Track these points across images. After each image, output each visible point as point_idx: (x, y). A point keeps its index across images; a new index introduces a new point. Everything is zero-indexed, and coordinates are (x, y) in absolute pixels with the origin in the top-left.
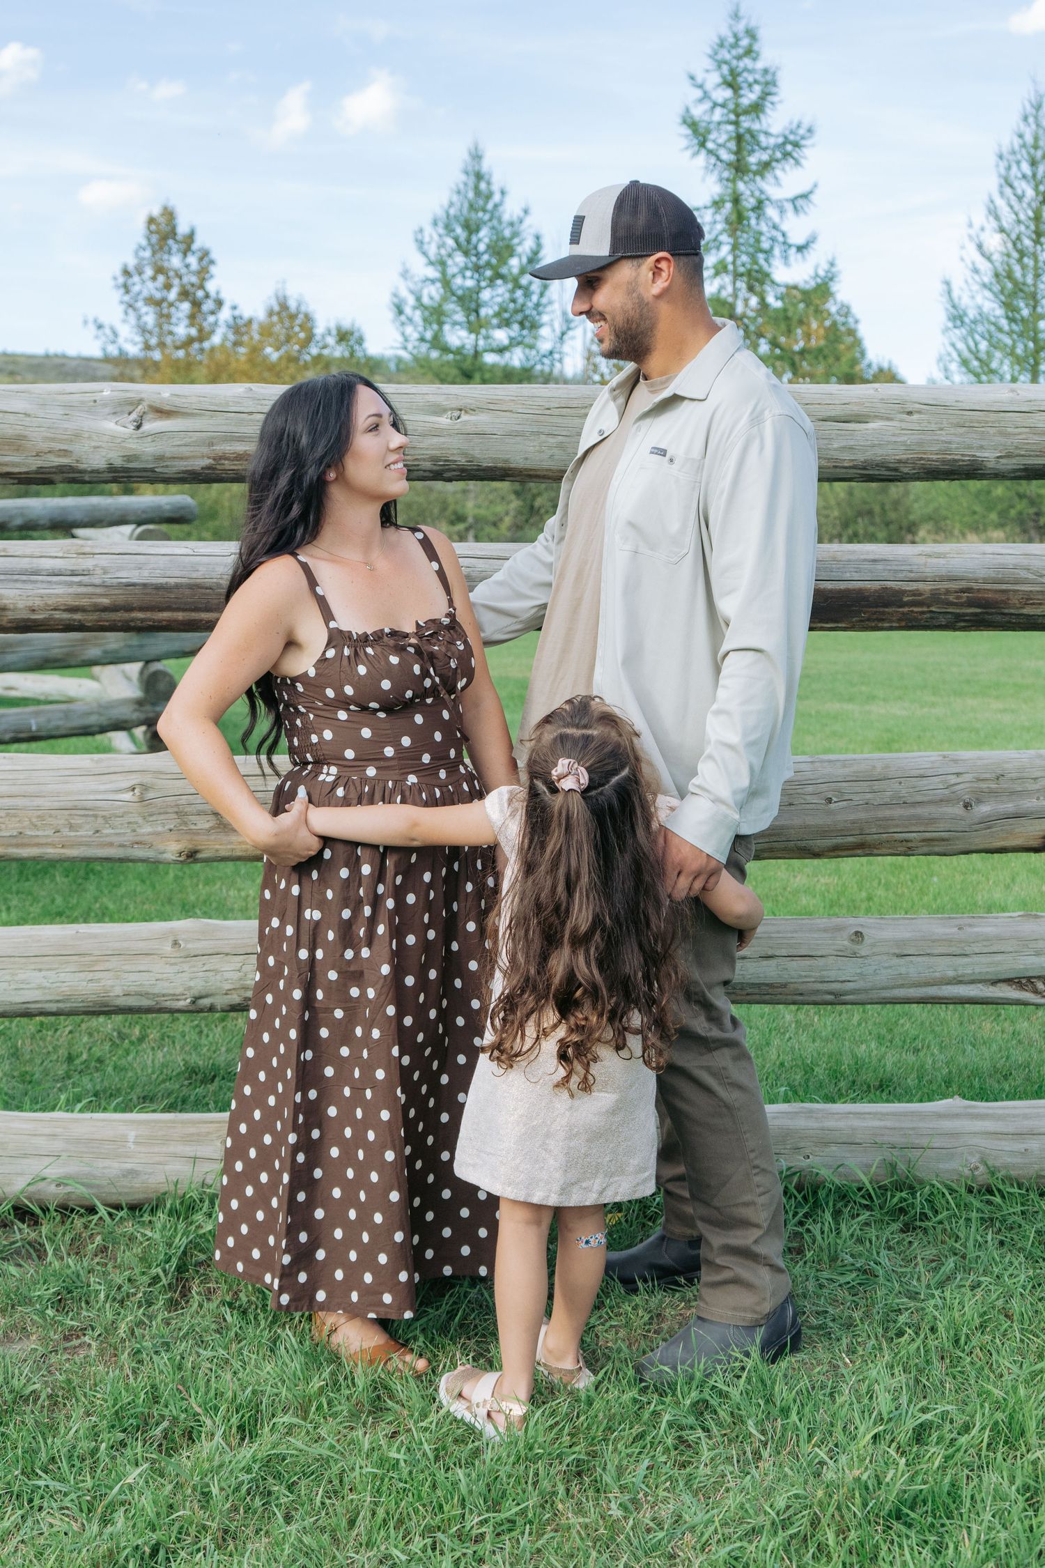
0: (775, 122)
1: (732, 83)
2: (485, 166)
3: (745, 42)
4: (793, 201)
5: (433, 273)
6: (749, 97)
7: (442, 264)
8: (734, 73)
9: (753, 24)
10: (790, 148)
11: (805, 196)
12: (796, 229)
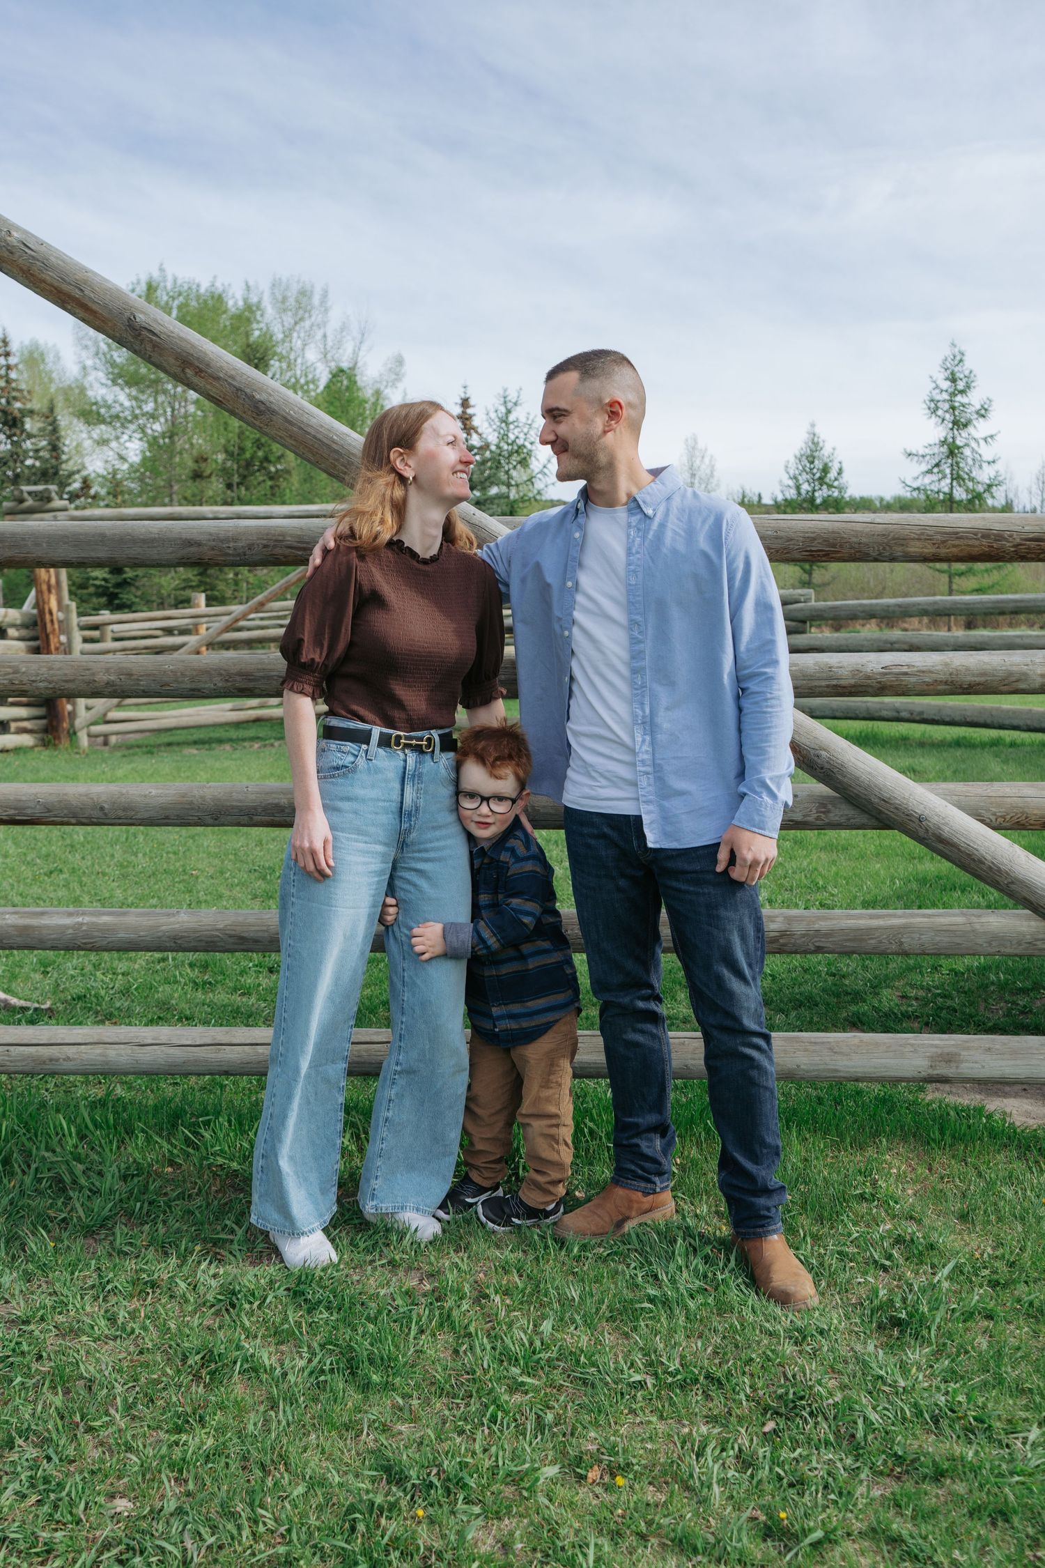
0: (974, 399)
1: (953, 380)
2: (817, 430)
3: (958, 358)
4: (985, 440)
5: (791, 483)
6: (961, 385)
7: (795, 478)
8: (953, 374)
9: (963, 349)
10: (983, 413)
11: (992, 437)
12: (986, 452)
